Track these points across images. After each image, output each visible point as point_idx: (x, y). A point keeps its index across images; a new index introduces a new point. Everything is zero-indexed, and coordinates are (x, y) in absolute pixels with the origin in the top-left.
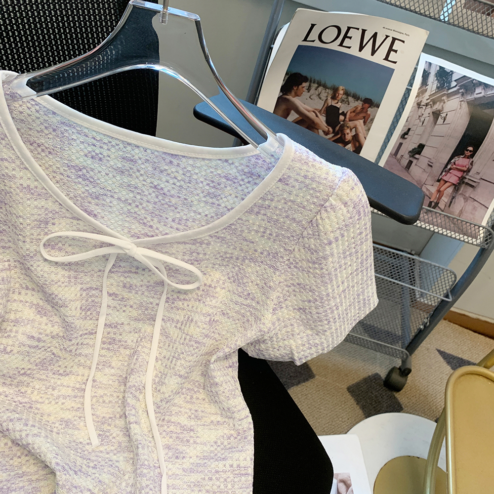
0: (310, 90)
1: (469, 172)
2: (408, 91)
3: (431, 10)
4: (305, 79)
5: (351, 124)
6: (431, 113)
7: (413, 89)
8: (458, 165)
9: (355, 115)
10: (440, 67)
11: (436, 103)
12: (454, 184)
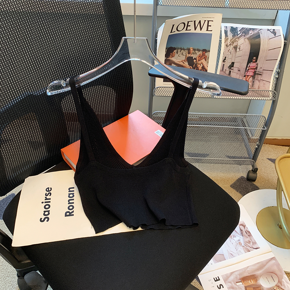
0: (178, 53)
1: (257, 68)
2: (220, 41)
3: (220, 5)
4: (175, 49)
5: (200, 62)
6: (233, 48)
7: (222, 39)
8: (251, 67)
9: (200, 58)
10: (231, 27)
11: (234, 43)
12: (252, 76)
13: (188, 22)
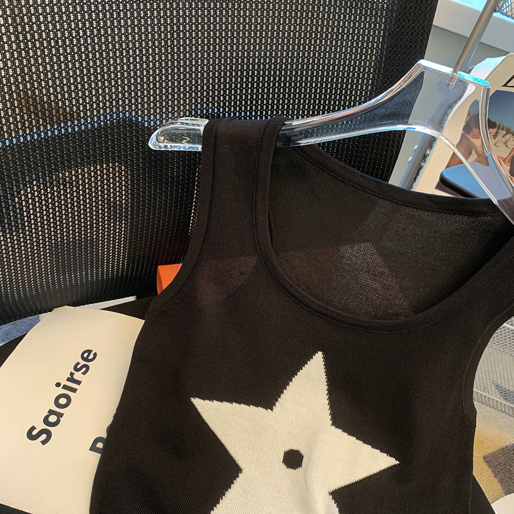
0: (497, 136)
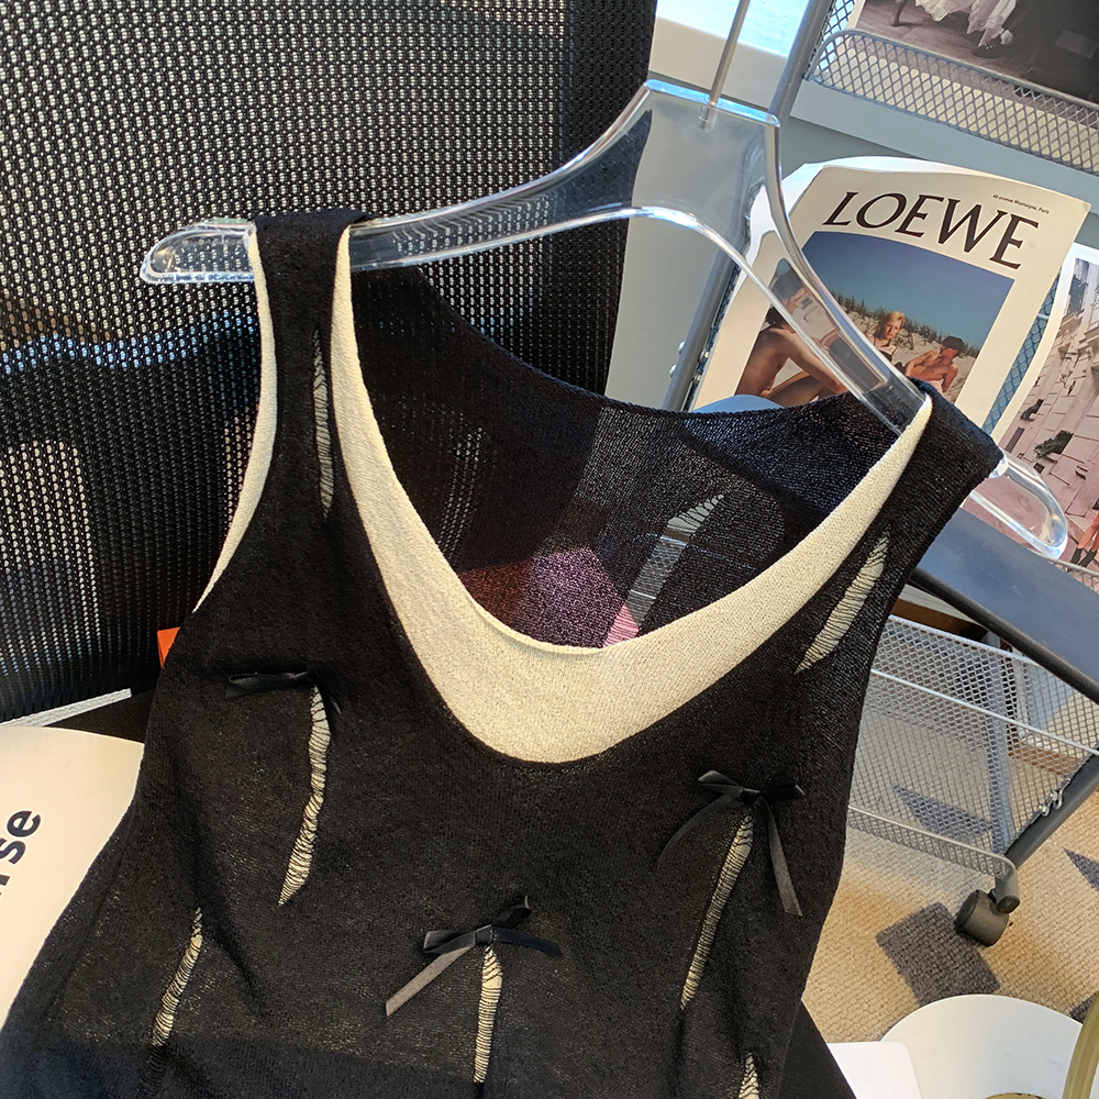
6: (1089, 371)
7: (1050, 318)
9: (924, 371)
13: (922, 198)
